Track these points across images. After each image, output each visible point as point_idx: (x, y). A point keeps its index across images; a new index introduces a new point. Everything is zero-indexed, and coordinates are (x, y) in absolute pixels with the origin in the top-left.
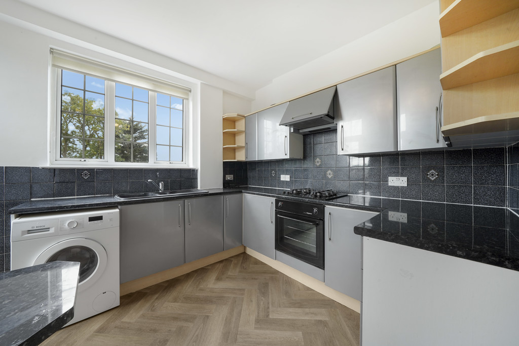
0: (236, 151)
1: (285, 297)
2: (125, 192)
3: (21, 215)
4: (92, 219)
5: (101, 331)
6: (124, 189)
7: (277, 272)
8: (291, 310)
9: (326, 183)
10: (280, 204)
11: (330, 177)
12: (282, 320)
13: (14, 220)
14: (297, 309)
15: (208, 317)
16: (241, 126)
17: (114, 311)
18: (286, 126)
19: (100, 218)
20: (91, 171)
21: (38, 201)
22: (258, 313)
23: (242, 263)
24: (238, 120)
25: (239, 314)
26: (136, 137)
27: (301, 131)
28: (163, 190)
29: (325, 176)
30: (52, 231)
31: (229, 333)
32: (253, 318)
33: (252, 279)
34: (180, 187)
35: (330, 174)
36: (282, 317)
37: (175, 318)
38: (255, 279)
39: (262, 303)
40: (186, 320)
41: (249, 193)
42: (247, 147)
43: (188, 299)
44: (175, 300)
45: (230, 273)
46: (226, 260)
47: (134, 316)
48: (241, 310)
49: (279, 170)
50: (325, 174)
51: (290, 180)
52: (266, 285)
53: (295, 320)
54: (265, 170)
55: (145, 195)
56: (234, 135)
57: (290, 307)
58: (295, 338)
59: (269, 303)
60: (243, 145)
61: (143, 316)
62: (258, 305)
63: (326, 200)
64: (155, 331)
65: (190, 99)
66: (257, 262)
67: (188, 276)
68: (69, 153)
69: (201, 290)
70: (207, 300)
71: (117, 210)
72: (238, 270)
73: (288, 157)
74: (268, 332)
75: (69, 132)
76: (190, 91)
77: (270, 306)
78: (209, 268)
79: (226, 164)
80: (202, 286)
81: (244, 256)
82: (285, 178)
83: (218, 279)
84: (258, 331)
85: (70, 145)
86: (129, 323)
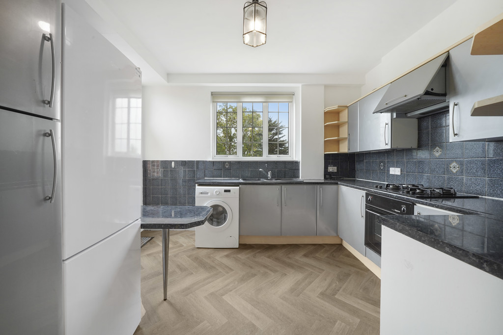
0: (340, 142)
1: (361, 291)
2: (247, 177)
3: (200, 185)
4: (226, 191)
5: (227, 256)
6: (247, 175)
7: (367, 270)
8: (360, 301)
9: (449, 179)
10: (370, 198)
11: (454, 171)
12: (345, 303)
13: (197, 187)
14: (368, 304)
15: (286, 274)
16: (344, 116)
17: (235, 250)
18: (381, 113)
19: (229, 191)
20: (230, 162)
21: (207, 179)
22: (327, 289)
23: (334, 251)
24: (342, 111)
25: (311, 283)
26: (274, 134)
27: (409, 115)
28: (270, 177)
29: (447, 170)
30: (209, 194)
31: (296, 289)
32: (320, 290)
33: (336, 266)
34: (284, 176)
35: (454, 168)
36: (347, 302)
37: (265, 267)
38: (339, 267)
39: (334, 285)
40: (271, 270)
41: (343, 185)
42: (350, 139)
43: (277, 259)
44: (269, 257)
45: (317, 255)
46: (320, 245)
47: (243, 256)
48: (313, 281)
49: (388, 162)
50: (448, 167)
51: (401, 174)
52: (348, 275)
53: (360, 310)
54: (373, 162)
55: (259, 180)
56: (338, 127)
57: (361, 299)
58: (350, 320)
59: (341, 288)
60: (346, 136)
61: (248, 258)
62: (330, 285)
63: (417, 197)
64: (251, 267)
65: (294, 101)
66: (350, 255)
67: (283, 246)
68: (232, 150)
69: (289, 258)
70: (291, 266)
71: (238, 187)
72: (326, 255)
73: (389, 147)
74: (327, 304)
75: (232, 135)
76: (294, 95)
77: (341, 290)
78: (302, 246)
79: (327, 157)
80: (290, 256)
81: (340, 247)
82: (395, 171)
83: (305, 256)
84: (318, 299)
85: (233, 144)
86: (240, 258)
